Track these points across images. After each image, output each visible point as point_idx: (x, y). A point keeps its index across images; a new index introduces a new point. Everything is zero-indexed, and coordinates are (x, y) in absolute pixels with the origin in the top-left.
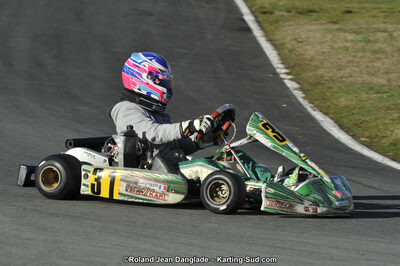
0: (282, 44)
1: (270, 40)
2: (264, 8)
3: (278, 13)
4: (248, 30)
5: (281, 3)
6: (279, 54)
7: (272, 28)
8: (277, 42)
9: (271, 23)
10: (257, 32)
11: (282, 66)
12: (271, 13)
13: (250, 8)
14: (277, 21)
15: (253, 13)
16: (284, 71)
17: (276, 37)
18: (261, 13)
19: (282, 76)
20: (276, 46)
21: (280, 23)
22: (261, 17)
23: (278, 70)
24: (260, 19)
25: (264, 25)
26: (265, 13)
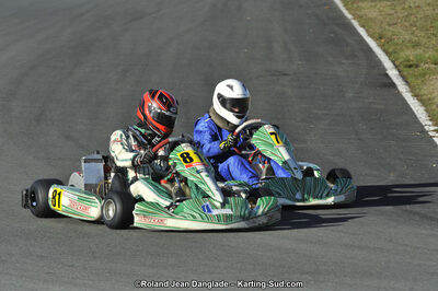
0: (430, 99)
1: (416, 96)
2: (409, 61)
3: (424, 66)
4: (393, 85)
5: (427, 55)
6: (426, 110)
7: (419, 82)
8: (424, 97)
9: (416, 77)
10: (402, 87)
11: (430, 123)
12: (417, 66)
13: (393, 62)
14: (424, 75)
15: (396, 67)
16: (432, 128)
17: (422, 92)
18: (406, 67)
19: (431, 134)
20: (423, 102)
21: (427, 77)
22: (406, 71)
23: (426, 128)
24: (405, 73)
25: (409, 80)
26: (410, 66)
